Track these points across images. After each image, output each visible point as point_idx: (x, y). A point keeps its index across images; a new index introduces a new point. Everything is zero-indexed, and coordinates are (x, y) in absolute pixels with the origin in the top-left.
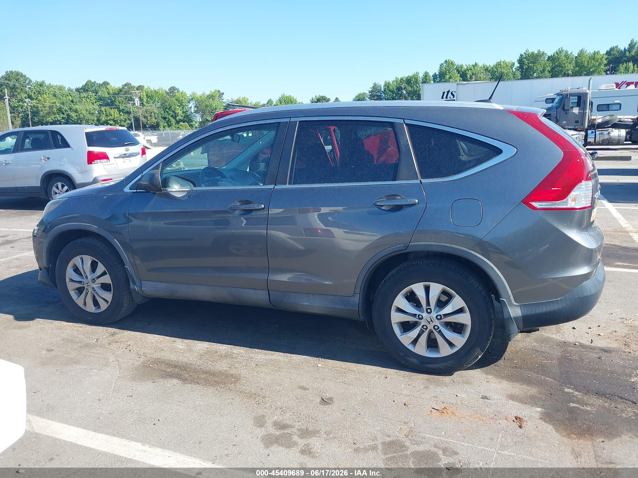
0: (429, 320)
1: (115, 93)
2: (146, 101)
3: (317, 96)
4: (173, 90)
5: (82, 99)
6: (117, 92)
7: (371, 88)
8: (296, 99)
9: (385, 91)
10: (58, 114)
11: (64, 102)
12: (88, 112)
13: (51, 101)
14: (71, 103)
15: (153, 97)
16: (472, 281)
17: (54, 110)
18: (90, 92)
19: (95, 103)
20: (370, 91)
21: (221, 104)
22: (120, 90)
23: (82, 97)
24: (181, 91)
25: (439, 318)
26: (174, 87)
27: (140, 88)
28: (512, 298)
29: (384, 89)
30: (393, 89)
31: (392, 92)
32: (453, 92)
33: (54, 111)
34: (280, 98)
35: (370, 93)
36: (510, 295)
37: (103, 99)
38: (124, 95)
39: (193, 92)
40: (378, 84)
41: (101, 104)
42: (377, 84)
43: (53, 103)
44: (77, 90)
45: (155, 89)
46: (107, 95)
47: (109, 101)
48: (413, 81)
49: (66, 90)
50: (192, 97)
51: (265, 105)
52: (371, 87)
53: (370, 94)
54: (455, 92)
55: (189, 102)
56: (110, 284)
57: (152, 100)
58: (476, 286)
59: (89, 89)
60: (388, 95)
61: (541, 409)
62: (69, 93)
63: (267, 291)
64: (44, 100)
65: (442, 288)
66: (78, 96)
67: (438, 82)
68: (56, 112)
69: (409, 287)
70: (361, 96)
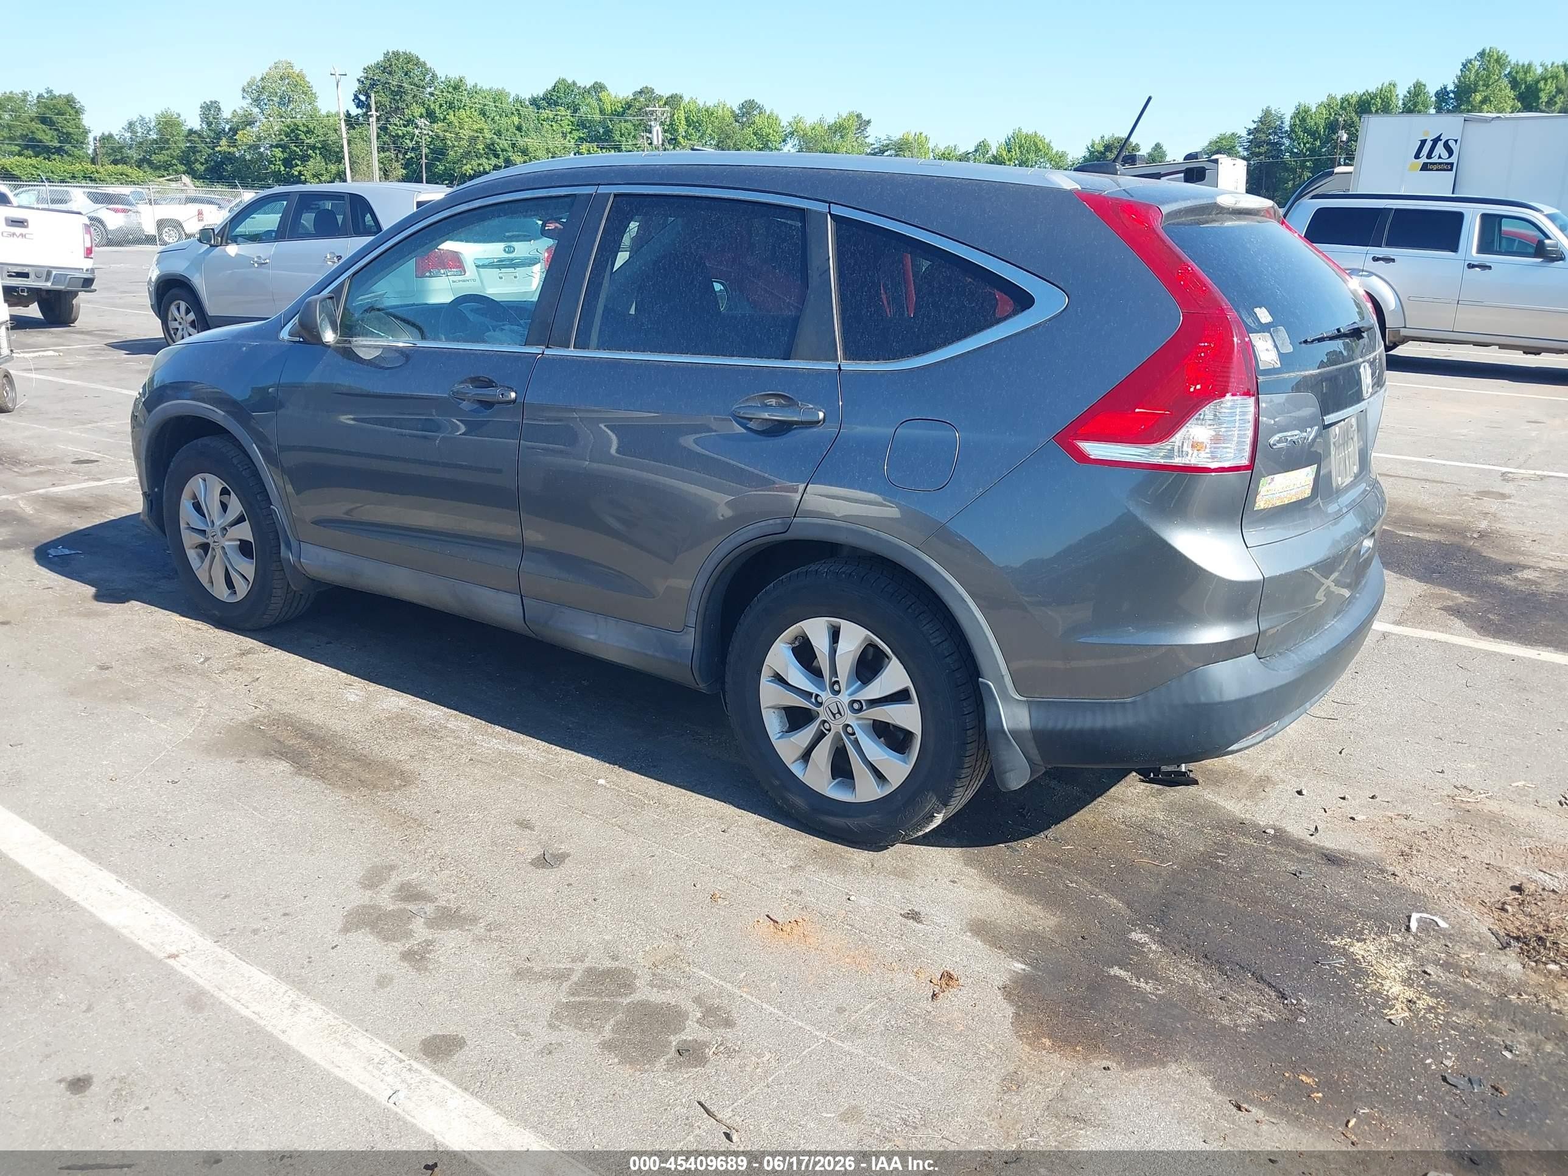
0: (835, 711)
1: (616, 111)
2: (684, 133)
3: (1106, 138)
4: (749, 108)
5: (542, 124)
6: (621, 110)
7: (1255, 122)
8: (1050, 142)
9: (1292, 131)
10: (486, 158)
11: (502, 129)
12: (550, 155)
13: (475, 127)
14: (517, 132)
15: (700, 125)
16: (928, 626)
17: (478, 147)
18: (560, 108)
19: (570, 133)
20: (1250, 130)
21: (862, 149)
22: (627, 103)
23: (543, 118)
24: (768, 112)
25: (856, 707)
26: (753, 100)
27: (673, 101)
28: (1008, 679)
29: (1291, 126)
30: (1317, 128)
31: (1313, 134)
32: (1449, 142)
33: (478, 149)
34: (1009, 139)
35: (1249, 134)
36: (1004, 674)
37: (588, 125)
38: (636, 118)
39: (795, 115)
40: (1275, 110)
41: (583, 138)
42: (1273, 112)
43: (477, 132)
44: (534, 102)
45: (708, 104)
46: (597, 117)
47: (601, 131)
48: (1377, 105)
49: (510, 100)
50: (792, 128)
51: (970, 155)
52: (1256, 120)
53: (1251, 137)
54: (1456, 141)
55: (784, 141)
56: (251, 543)
57: (699, 131)
58: (935, 640)
59: (559, 101)
60: (1299, 144)
61: (1023, 967)
62: (517, 110)
63: (519, 597)
64: (460, 122)
65: (863, 636)
66: (533, 116)
67: (1449, 111)
68: (481, 151)
69: (798, 625)
70: (1224, 143)
